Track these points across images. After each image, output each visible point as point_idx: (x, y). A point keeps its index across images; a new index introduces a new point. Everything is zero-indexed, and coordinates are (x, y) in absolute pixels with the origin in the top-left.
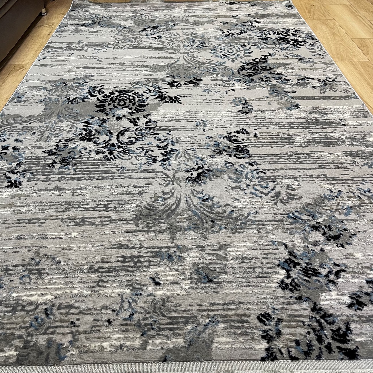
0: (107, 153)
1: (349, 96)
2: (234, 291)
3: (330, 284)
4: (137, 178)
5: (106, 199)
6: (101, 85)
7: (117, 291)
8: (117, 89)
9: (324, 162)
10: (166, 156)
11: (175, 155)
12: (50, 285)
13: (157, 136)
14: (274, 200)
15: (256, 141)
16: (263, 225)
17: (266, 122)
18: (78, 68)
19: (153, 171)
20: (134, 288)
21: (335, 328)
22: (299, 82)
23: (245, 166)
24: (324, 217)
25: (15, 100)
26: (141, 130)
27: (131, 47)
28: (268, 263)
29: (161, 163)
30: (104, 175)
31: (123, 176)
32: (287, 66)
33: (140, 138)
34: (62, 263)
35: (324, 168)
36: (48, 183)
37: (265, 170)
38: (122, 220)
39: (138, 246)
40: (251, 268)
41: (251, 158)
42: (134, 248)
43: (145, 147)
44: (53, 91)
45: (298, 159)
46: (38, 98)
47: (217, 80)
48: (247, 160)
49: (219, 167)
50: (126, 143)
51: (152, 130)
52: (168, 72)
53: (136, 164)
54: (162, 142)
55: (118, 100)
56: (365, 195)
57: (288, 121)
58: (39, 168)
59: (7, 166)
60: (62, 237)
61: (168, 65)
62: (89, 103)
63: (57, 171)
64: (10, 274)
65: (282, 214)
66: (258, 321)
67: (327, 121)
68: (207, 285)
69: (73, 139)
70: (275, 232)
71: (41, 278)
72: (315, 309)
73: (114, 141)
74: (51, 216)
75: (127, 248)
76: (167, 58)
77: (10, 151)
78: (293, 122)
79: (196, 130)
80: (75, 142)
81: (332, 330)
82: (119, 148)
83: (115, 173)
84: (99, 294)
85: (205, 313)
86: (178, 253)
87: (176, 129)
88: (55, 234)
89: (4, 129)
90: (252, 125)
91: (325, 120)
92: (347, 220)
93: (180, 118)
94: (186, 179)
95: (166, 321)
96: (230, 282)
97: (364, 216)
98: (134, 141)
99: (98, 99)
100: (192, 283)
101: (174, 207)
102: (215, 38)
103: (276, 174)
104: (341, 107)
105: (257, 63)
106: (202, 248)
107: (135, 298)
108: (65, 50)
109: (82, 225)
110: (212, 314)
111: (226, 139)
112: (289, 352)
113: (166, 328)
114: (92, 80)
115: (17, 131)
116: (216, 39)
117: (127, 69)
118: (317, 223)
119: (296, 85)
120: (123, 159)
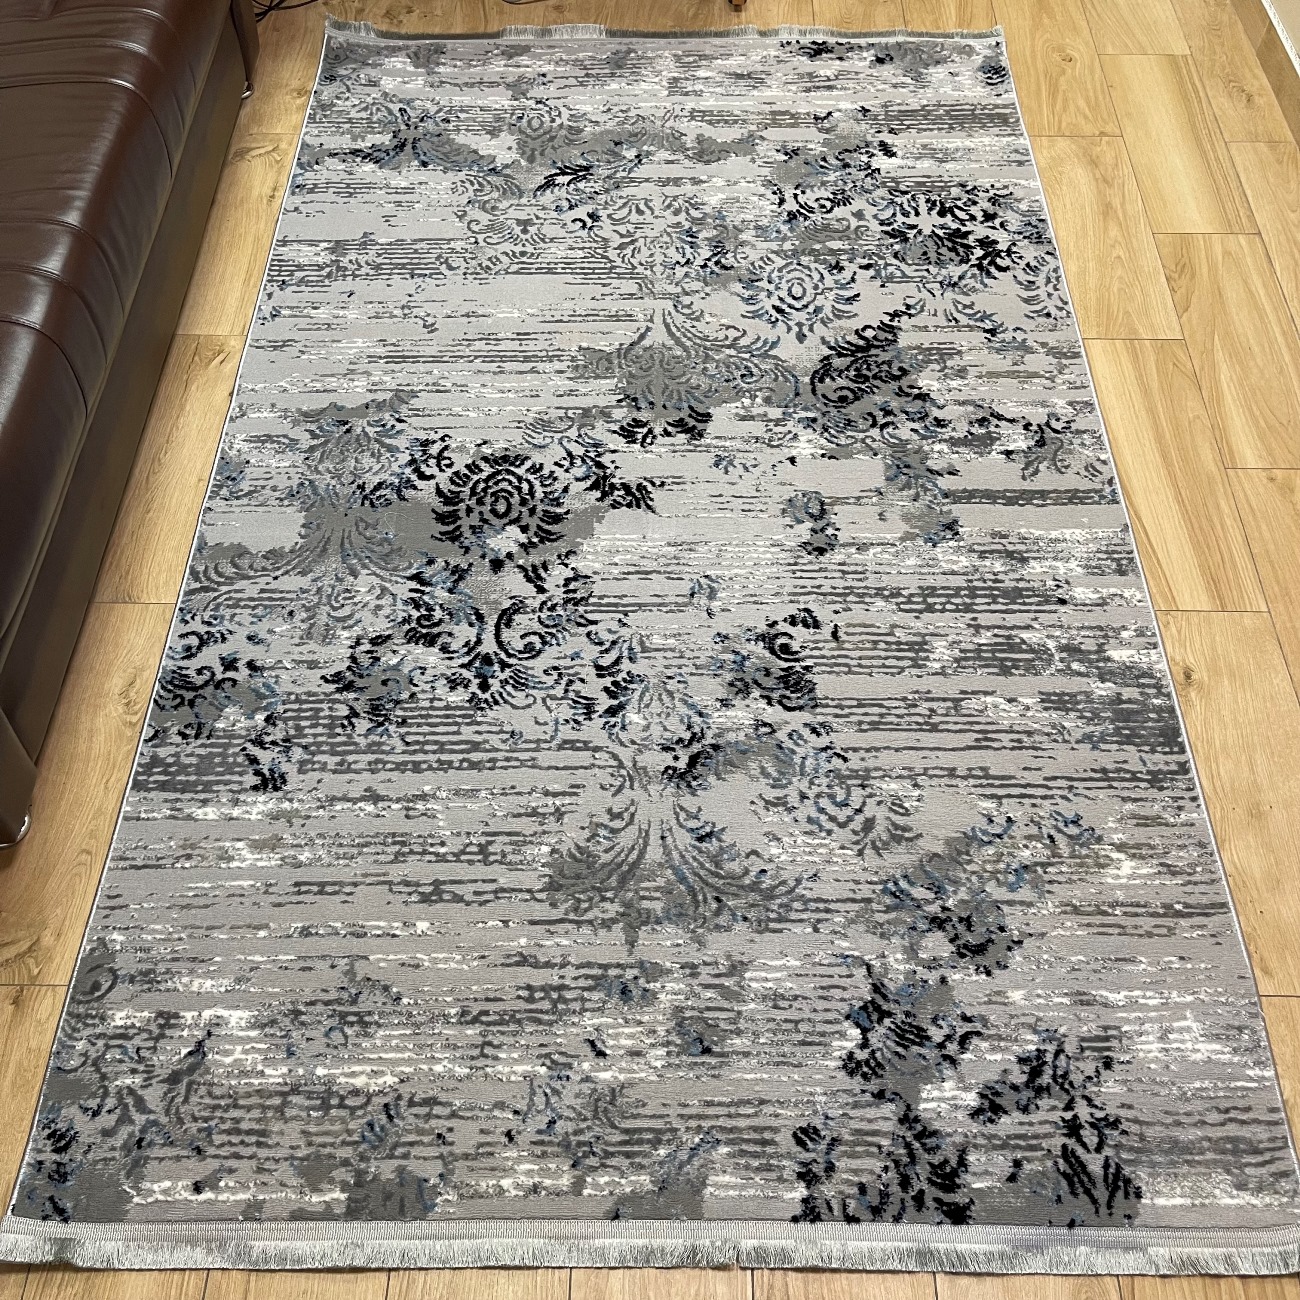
0: (474, 688)
1: (1096, 491)
2: (752, 1076)
3: (946, 1064)
4: (549, 768)
5: (482, 829)
6: (441, 433)
7: (520, 1069)
8: (486, 450)
9: (990, 728)
10: (615, 698)
11: (637, 695)
12: (386, 1052)
13: (592, 628)
14: (857, 843)
15: (836, 653)
16: (827, 911)
17: (866, 587)
18: (373, 358)
19: (586, 746)
20: (553, 1061)
21: (936, 1159)
22: (973, 430)
23: (801, 737)
24: (963, 894)
25: (224, 492)
26: (553, 608)
27: (514, 268)
28: (827, 1010)
29: (604, 720)
30: (475, 756)
31: (517, 759)
32: (949, 363)
33: (553, 635)
34: (405, 1001)
35: (987, 747)
36: (348, 777)
37: (846, 750)
38: (521, 891)
39: (558, 960)
40: (790, 1021)
41: (818, 710)
42: (548, 965)
43: (566, 668)
44: (317, 454)
45: (930, 717)
46: (282, 483)
47: (752, 418)
48: (805, 716)
49: (741, 737)
50: (520, 652)
51: (581, 609)
52: (620, 381)
53: (546, 724)
54: (607, 651)
55: (493, 494)
56: (1065, 834)
57: (922, 583)
58: (320, 730)
59: (243, 723)
60: (397, 932)
61: (619, 350)
62: (418, 504)
63: (362, 742)
64: (303, 1024)
65: (870, 883)
66: (793, 1142)
67: (1022, 585)
68: (699, 1060)
69: (389, 637)
70: (850, 932)
71: (366, 1035)
72: (908, 1119)
73: (489, 646)
74: (365, 875)
75: (536, 965)
76: (616, 318)
77: (242, 674)
78: (934, 589)
79: (690, 608)
80: (395, 648)
81: (930, 1164)
82: (502, 671)
83: (497, 750)
84: (486, 1076)
85: (693, 1123)
86: (642, 981)
87: (640, 605)
88: (382, 924)
89: (215, 599)
90: (831, 594)
91: (1018, 580)
92: (1010, 903)
93: (649, 565)
94: (663, 773)
95: (618, 1137)
96: (746, 1054)
97: (1049, 892)
98: (538, 646)
99: (439, 492)
100: (669, 1053)
101: (634, 855)
102: (757, 228)
103: (871, 763)
104: (1067, 533)
105: (869, 346)
106: (692, 969)
107: (557, 1085)
108: (329, 276)
109: (436, 902)
110: (706, 1124)
111: (761, 644)
112: (845, 1206)
113: (619, 1152)
114: (417, 413)
115: (249, 607)
116: (761, 231)
117: (508, 366)
118: (944, 909)
119: (964, 442)
120: (514, 707)
